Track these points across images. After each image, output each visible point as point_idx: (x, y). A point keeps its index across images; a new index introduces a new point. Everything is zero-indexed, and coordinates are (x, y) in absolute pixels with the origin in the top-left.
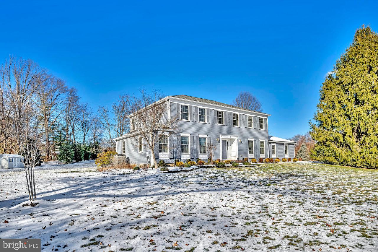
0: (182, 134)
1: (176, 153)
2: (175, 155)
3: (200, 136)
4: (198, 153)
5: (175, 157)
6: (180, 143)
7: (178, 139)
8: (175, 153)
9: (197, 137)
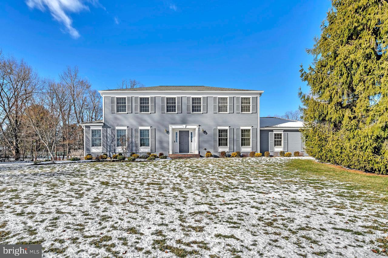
0: (117, 128)
1: (110, 146)
2: (109, 149)
3: (141, 128)
4: (137, 147)
5: (109, 151)
6: (114, 136)
7: (112, 132)
8: (108, 147)
9: (136, 130)
